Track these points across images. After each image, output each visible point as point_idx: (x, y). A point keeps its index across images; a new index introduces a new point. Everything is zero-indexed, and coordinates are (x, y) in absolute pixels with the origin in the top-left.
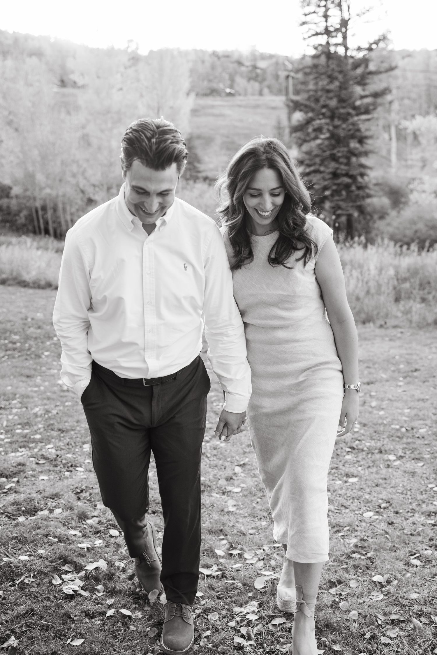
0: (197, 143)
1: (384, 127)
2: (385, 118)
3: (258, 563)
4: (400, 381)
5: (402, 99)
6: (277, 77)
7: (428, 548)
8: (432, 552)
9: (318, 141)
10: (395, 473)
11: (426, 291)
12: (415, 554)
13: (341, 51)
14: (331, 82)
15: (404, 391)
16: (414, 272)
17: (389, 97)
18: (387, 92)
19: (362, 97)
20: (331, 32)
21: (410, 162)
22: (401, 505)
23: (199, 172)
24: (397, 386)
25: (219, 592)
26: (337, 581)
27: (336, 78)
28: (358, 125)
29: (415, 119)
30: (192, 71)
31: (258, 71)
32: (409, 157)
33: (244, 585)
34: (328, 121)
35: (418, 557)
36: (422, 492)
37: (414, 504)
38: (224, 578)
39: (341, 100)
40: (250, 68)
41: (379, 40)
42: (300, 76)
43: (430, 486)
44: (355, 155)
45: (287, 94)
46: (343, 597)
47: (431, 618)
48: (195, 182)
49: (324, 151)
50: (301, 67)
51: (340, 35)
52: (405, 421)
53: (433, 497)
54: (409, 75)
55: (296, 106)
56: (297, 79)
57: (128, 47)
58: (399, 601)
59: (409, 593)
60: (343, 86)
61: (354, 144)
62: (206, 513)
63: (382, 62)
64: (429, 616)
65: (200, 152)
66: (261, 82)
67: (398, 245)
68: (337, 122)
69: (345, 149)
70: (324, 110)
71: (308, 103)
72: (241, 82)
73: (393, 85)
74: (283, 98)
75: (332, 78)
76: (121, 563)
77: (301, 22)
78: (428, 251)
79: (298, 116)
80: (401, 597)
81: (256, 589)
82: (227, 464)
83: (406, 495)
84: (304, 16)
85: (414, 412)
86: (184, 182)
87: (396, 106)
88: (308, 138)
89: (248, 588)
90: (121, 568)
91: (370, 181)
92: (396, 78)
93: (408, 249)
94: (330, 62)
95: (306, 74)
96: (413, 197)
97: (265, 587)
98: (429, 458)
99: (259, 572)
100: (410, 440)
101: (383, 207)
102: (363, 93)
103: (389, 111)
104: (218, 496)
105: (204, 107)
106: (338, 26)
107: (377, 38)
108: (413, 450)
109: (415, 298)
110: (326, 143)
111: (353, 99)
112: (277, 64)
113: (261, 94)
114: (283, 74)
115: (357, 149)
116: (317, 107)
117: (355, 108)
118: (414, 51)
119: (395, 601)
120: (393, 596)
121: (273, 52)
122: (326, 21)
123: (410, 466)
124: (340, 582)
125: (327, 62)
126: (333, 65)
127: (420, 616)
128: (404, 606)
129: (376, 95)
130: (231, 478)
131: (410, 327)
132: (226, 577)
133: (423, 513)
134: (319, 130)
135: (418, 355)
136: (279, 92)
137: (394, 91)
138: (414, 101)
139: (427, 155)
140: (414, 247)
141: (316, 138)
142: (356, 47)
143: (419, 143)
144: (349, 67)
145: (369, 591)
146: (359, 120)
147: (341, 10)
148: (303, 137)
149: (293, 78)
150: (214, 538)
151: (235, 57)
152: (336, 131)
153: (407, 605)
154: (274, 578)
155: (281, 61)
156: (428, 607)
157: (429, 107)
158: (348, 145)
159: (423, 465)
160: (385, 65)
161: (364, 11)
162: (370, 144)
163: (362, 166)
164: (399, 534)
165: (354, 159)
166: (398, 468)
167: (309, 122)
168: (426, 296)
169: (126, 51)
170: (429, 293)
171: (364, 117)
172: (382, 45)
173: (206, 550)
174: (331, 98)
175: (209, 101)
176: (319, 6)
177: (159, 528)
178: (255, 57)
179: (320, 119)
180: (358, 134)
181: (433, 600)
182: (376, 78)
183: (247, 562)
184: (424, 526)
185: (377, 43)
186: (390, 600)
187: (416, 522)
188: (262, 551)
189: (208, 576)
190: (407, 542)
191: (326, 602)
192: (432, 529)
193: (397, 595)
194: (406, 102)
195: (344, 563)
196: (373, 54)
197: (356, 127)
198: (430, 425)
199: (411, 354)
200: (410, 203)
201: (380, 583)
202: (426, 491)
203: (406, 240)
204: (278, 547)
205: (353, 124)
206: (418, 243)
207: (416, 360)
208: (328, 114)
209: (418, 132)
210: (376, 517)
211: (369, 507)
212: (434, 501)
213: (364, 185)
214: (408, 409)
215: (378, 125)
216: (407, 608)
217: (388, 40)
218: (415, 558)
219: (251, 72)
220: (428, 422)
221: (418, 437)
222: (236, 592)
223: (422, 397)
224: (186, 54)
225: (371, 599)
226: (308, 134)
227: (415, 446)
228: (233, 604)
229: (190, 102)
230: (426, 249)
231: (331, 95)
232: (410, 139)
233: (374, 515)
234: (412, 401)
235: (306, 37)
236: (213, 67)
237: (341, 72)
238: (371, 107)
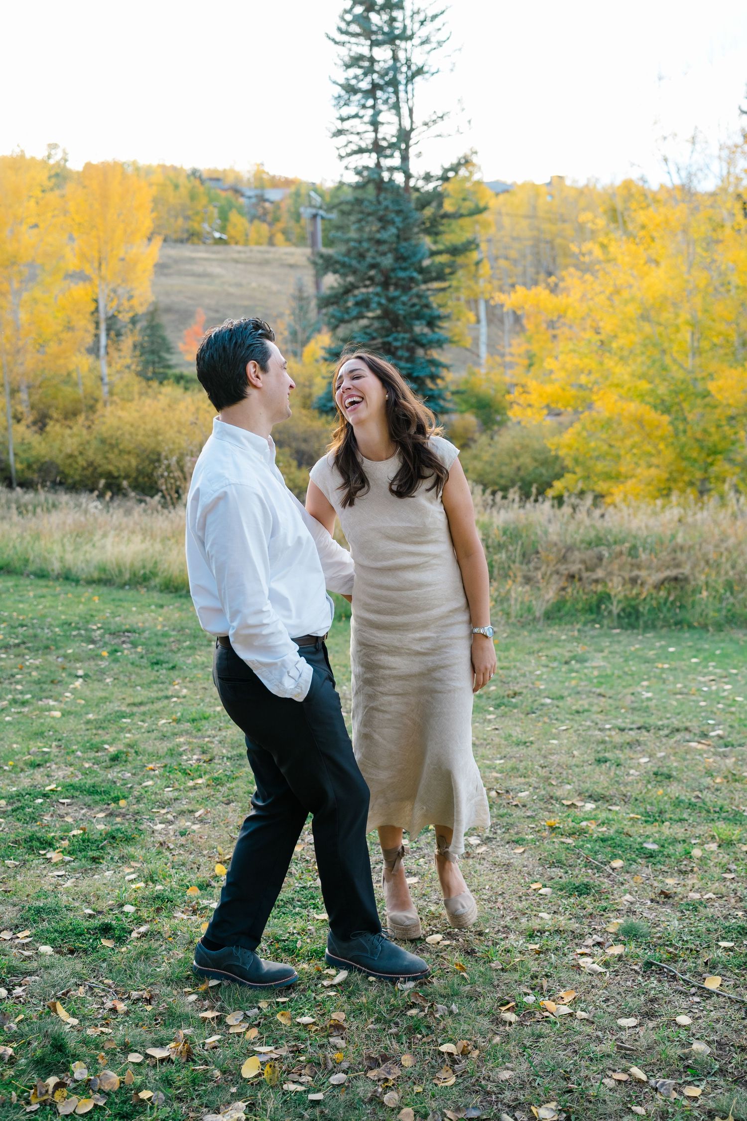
0: (165, 319)
1: (468, 302)
2: (469, 288)
3: (248, 1033)
4: (490, 713)
5: (496, 258)
6: (298, 217)
7: (529, 991)
8: (534, 998)
9: (364, 322)
10: (478, 867)
11: (532, 565)
12: (508, 1003)
13: (399, 178)
14: (383, 228)
15: (497, 729)
16: (513, 534)
17: (475, 256)
18: (473, 246)
19: (433, 254)
20: (384, 148)
21: (508, 359)
22: (488, 920)
23: (169, 367)
24: (485, 720)
25: (179, 1088)
26: (381, 1056)
27: (393, 223)
28: (427, 297)
29: (515, 292)
30: (156, 201)
31: (267, 205)
32: (507, 350)
33: (224, 1072)
34: (378, 289)
35: (513, 1007)
36: (520, 897)
37: (508, 918)
38: (191, 1063)
39: (400, 258)
40: (254, 200)
41: (459, 164)
42: (334, 215)
43: (534, 886)
44: (423, 346)
45: (314, 244)
46: (390, 1084)
47: (531, 1111)
48: (161, 383)
49: (374, 339)
50: (336, 201)
51: (397, 154)
52: (496, 779)
53: (539, 905)
54: (506, 221)
55: (327, 264)
56: (330, 220)
57: (49, 157)
58: (480, 1086)
59: (498, 1070)
60: (403, 236)
61: (420, 328)
62: (163, 948)
63: (464, 199)
64: (529, 1108)
65: (170, 334)
66: (271, 224)
67: (489, 491)
68: (393, 292)
69: (407, 336)
70: (372, 273)
71: (346, 259)
72: (238, 221)
73: (482, 236)
74: (308, 251)
75: (384, 222)
76: (7, 1048)
77: (334, 130)
78: (536, 501)
79: (331, 280)
80: (484, 1078)
81: (245, 1079)
82: (202, 860)
83: (496, 902)
84: (340, 121)
85: (510, 763)
86: (144, 384)
87: (485, 269)
88: (346, 317)
89: (230, 1077)
90: (7, 1058)
91: (446, 388)
92: (486, 225)
93: (504, 497)
94: (383, 195)
95: (343, 213)
96: (514, 414)
97: (260, 1075)
98: (532, 840)
99: (251, 1047)
100: (503, 811)
101: (466, 430)
102: (434, 248)
103: (475, 277)
104: (185, 917)
105: (177, 261)
106: (394, 140)
107: (455, 161)
108: (508, 828)
109: (515, 576)
110: (376, 324)
111: (419, 256)
112: (297, 194)
113: (271, 242)
114: (306, 212)
115: (425, 335)
116: (361, 267)
117: (421, 270)
118: (513, 185)
119: (474, 1085)
120: (471, 1077)
121: (291, 176)
122: (376, 131)
123: (502, 853)
124: (385, 1059)
125: (378, 195)
126: (387, 200)
127: (515, 1108)
128: (488, 1093)
129: (455, 251)
130: (209, 885)
131: (507, 623)
132: (193, 1060)
133: (521, 933)
134: (364, 303)
135: (518, 669)
136: (301, 241)
137: (483, 246)
138: (515, 262)
139: (535, 348)
140: (514, 494)
141: (360, 316)
142: (422, 174)
143: (523, 329)
144: (413, 205)
145: (434, 1070)
146: (428, 290)
147: (399, 114)
148: (338, 314)
149: (323, 218)
150: (175, 992)
151: (230, 180)
152: (391, 306)
153: (493, 1092)
154: (274, 1056)
155: (303, 191)
156: (527, 1091)
157: (538, 273)
158: (410, 330)
159: (524, 852)
160: (469, 205)
161: (434, 117)
162: (446, 328)
163: (434, 363)
164: (482, 969)
165: (420, 352)
166: (484, 859)
167: (348, 290)
168: (531, 574)
169: (44, 163)
170: (537, 569)
171: (436, 285)
172: (463, 172)
173: (160, 1014)
174: (384, 254)
175: (186, 251)
176: (364, 107)
177: (81, 978)
178: (263, 182)
179: (366, 286)
180: (426, 311)
181: (535, 1080)
182: (455, 224)
183: (231, 1031)
184: (524, 954)
185: (455, 168)
186: (466, 1084)
187: (511, 948)
188: (256, 1010)
189: (162, 1060)
190: (496, 983)
191: (361, 1095)
192: (536, 959)
193: (478, 1074)
194: (502, 263)
195: (392, 1025)
196: (449, 187)
197: (424, 301)
198: (536, 785)
199: (508, 668)
200: (509, 424)
201: (450, 1054)
202: (528, 895)
203: (503, 482)
204: (283, 1003)
205: (419, 296)
206: (521, 488)
207: (516, 678)
208: (379, 278)
209: (519, 312)
210: (447, 942)
211: (435, 926)
212: (540, 912)
213: (436, 393)
214: (501, 759)
215: (458, 299)
216: (494, 1097)
217: (474, 165)
218: (508, 1009)
219: (255, 205)
220: (533, 780)
221: (516, 806)
222: (211, 1085)
223: (524, 738)
224: (149, 171)
225: (436, 1085)
226: (347, 310)
227: (511, 821)
228: (205, 1110)
229: (153, 252)
230: (532, 499)
231: (384, 248)
232: (509, 322)
233: (444, 939)
234: (507, 746)
235: (343, 154)
236: (193, 197)
237: (399, 212)
238: (447, 270)
